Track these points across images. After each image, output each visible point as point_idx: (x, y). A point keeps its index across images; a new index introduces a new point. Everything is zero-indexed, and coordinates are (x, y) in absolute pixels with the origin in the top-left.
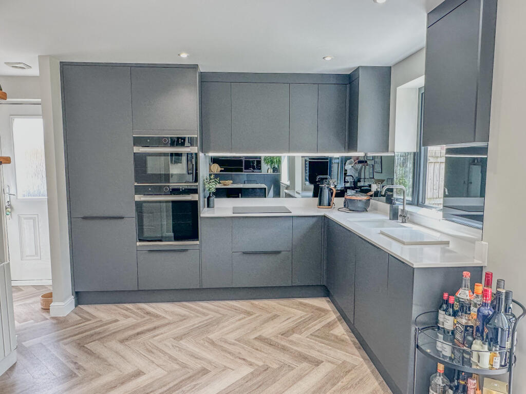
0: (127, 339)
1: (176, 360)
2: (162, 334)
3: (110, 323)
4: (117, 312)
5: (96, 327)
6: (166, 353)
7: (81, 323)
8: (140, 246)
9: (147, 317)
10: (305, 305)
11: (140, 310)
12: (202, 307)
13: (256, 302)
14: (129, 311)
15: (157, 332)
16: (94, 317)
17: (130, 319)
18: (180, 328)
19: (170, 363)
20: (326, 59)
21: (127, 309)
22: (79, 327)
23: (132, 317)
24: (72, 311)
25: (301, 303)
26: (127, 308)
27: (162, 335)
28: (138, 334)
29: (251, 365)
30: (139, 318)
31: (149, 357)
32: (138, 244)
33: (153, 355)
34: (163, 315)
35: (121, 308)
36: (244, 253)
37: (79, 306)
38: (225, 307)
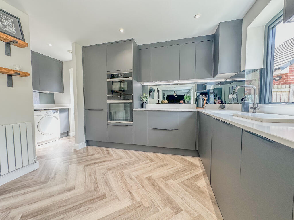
0: (88, 165)
1: (96, 183)
3: (90, 155)
4: (98, 150)
6: (96, 178)
9: (106, 155)
13: (159, 155)
14: (102, 151)
17: (99, 155)
20: (196, 17)
26: (103, 149)
27: (104, 166)
29: (132, 199)
31: (87, 178)
32: (109, 121)
34: (113, 155)
37: (88, 146)
38: (143, 155)
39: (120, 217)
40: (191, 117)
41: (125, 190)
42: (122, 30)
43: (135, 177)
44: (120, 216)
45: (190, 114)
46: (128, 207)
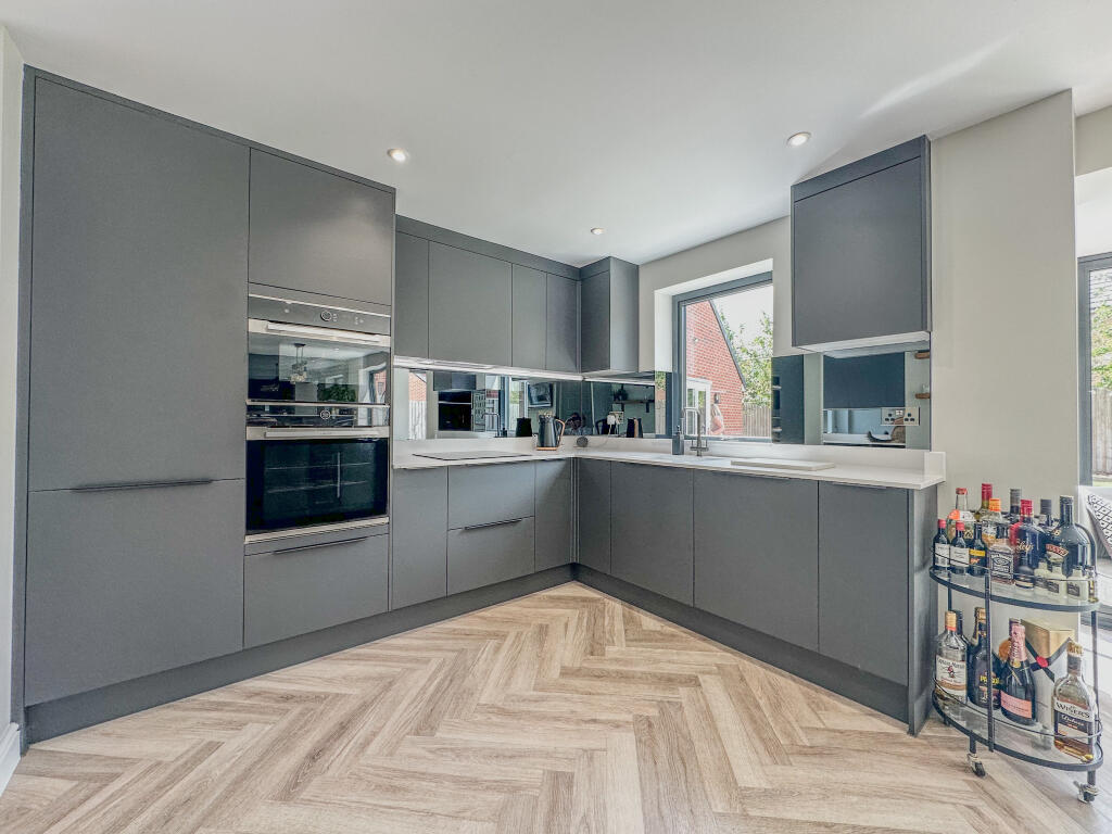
0: (297, 784)
1: (475, 781)
2: (374, 734)
3: (197, 759)
4: (189, 723)
5: (159, 788)
6: (437, 776)
7: (87, 798)
8: (251, 543)
9: (296, 709)
10: (559, 598)
11: (257, 698)
12: (400, 648)
13: (488, 613)
14: (227, 708)
15: (360, 732)
16: (126, 762)
17: (252, 729)
18: (401, 707)
19: (474, 797)
20: (596, 232)
21: (219, 706)
22: (95, 810)
23: (251, 721)
24: (15, 773)
25: (552, 599)
26: (212, 703)
27: (378, 738)
28: (314, 756)
29: (618, 726)
30: (275, 718)
31: (404, 804)
32: (248, 539)
33: (409, 796)
34: (333, 690)
35: (194, 709)
36: (467, 529)
37: (33, 746)
38: (435, 635)
39: (659, 765)
40: (561, 476)
41: (573, 727)
42: (399, 156)
43: (535, 689)
44: (655, 763)
45: (557, 467)
46: (639, 741)
